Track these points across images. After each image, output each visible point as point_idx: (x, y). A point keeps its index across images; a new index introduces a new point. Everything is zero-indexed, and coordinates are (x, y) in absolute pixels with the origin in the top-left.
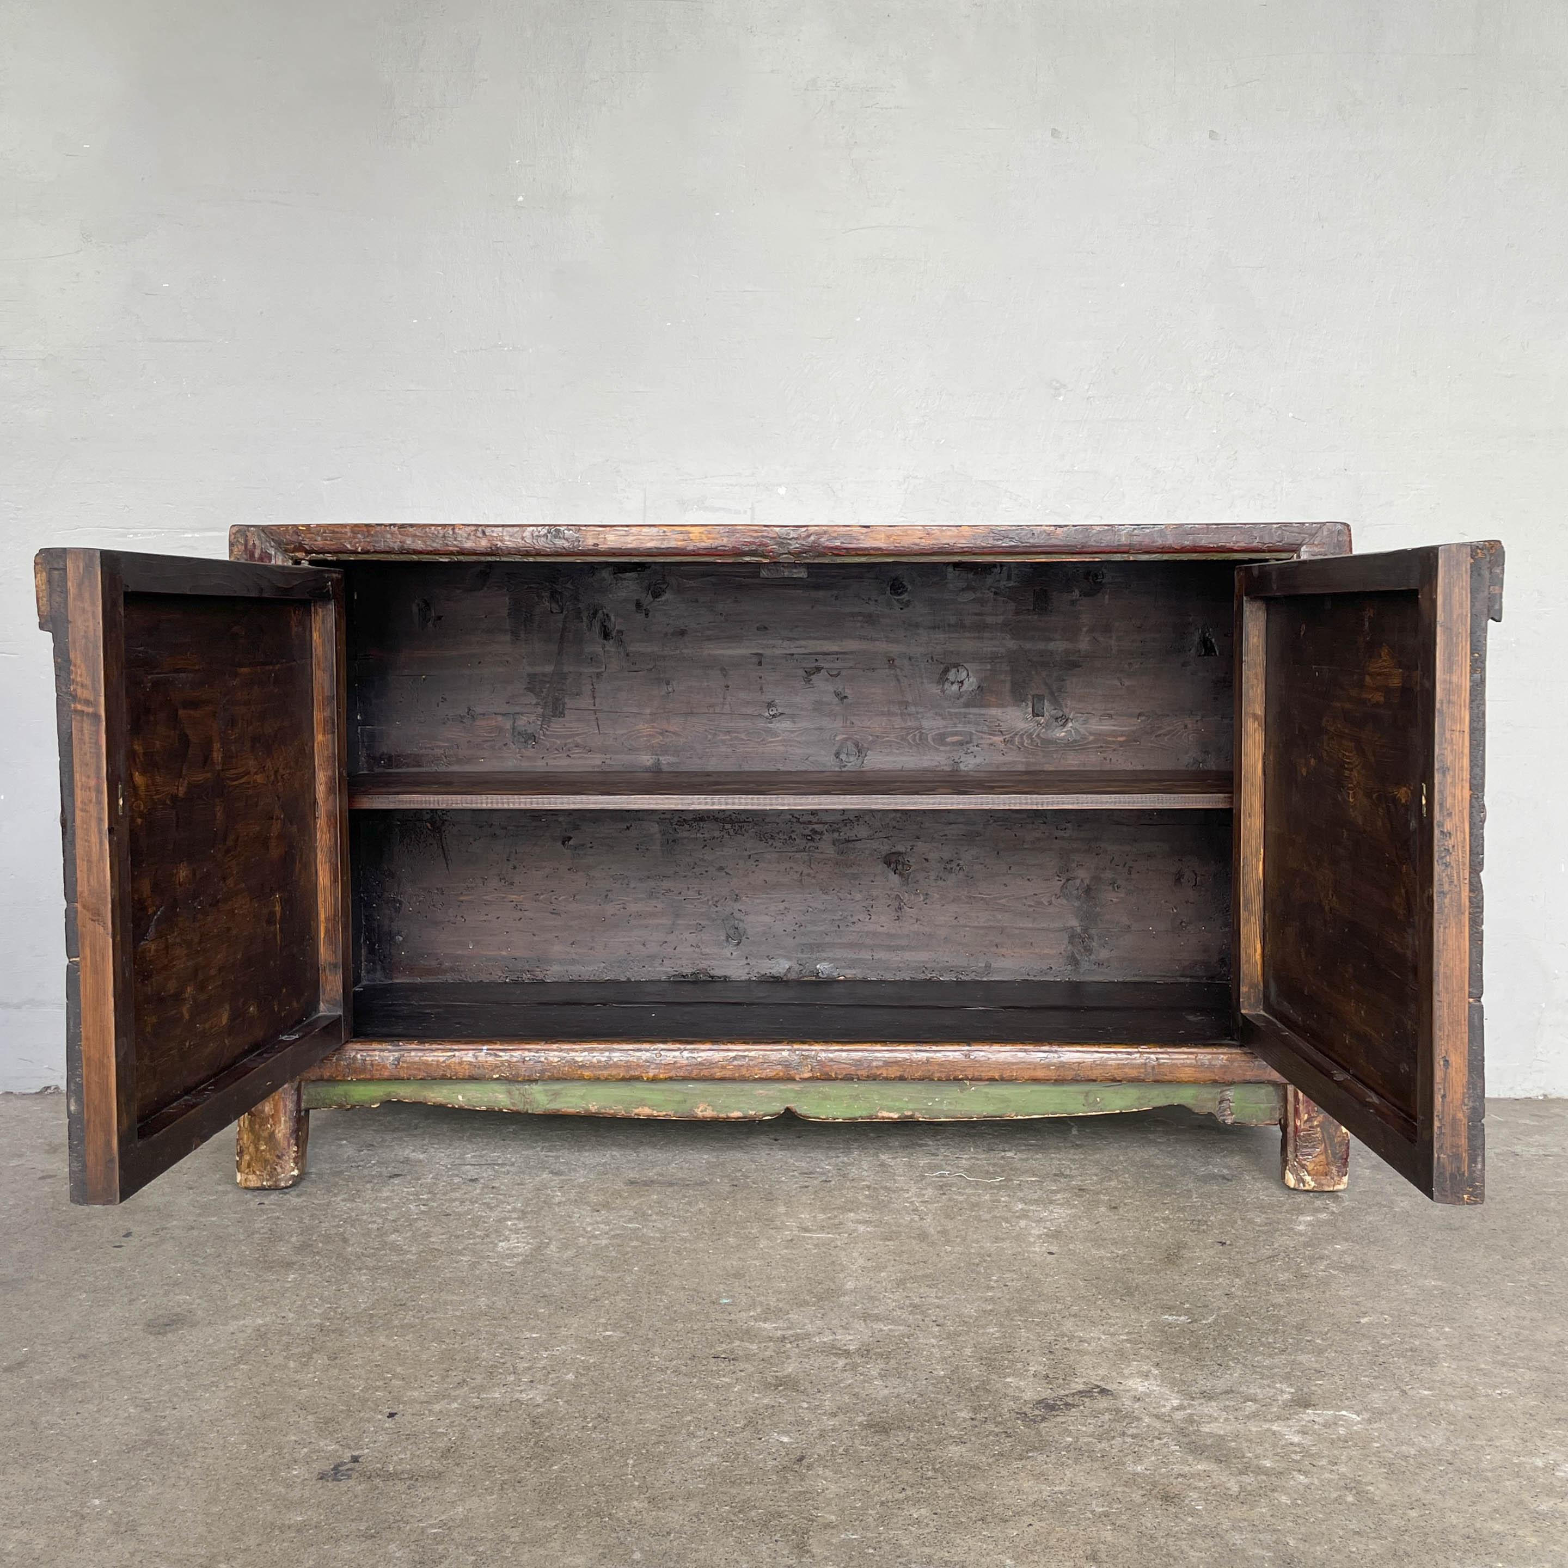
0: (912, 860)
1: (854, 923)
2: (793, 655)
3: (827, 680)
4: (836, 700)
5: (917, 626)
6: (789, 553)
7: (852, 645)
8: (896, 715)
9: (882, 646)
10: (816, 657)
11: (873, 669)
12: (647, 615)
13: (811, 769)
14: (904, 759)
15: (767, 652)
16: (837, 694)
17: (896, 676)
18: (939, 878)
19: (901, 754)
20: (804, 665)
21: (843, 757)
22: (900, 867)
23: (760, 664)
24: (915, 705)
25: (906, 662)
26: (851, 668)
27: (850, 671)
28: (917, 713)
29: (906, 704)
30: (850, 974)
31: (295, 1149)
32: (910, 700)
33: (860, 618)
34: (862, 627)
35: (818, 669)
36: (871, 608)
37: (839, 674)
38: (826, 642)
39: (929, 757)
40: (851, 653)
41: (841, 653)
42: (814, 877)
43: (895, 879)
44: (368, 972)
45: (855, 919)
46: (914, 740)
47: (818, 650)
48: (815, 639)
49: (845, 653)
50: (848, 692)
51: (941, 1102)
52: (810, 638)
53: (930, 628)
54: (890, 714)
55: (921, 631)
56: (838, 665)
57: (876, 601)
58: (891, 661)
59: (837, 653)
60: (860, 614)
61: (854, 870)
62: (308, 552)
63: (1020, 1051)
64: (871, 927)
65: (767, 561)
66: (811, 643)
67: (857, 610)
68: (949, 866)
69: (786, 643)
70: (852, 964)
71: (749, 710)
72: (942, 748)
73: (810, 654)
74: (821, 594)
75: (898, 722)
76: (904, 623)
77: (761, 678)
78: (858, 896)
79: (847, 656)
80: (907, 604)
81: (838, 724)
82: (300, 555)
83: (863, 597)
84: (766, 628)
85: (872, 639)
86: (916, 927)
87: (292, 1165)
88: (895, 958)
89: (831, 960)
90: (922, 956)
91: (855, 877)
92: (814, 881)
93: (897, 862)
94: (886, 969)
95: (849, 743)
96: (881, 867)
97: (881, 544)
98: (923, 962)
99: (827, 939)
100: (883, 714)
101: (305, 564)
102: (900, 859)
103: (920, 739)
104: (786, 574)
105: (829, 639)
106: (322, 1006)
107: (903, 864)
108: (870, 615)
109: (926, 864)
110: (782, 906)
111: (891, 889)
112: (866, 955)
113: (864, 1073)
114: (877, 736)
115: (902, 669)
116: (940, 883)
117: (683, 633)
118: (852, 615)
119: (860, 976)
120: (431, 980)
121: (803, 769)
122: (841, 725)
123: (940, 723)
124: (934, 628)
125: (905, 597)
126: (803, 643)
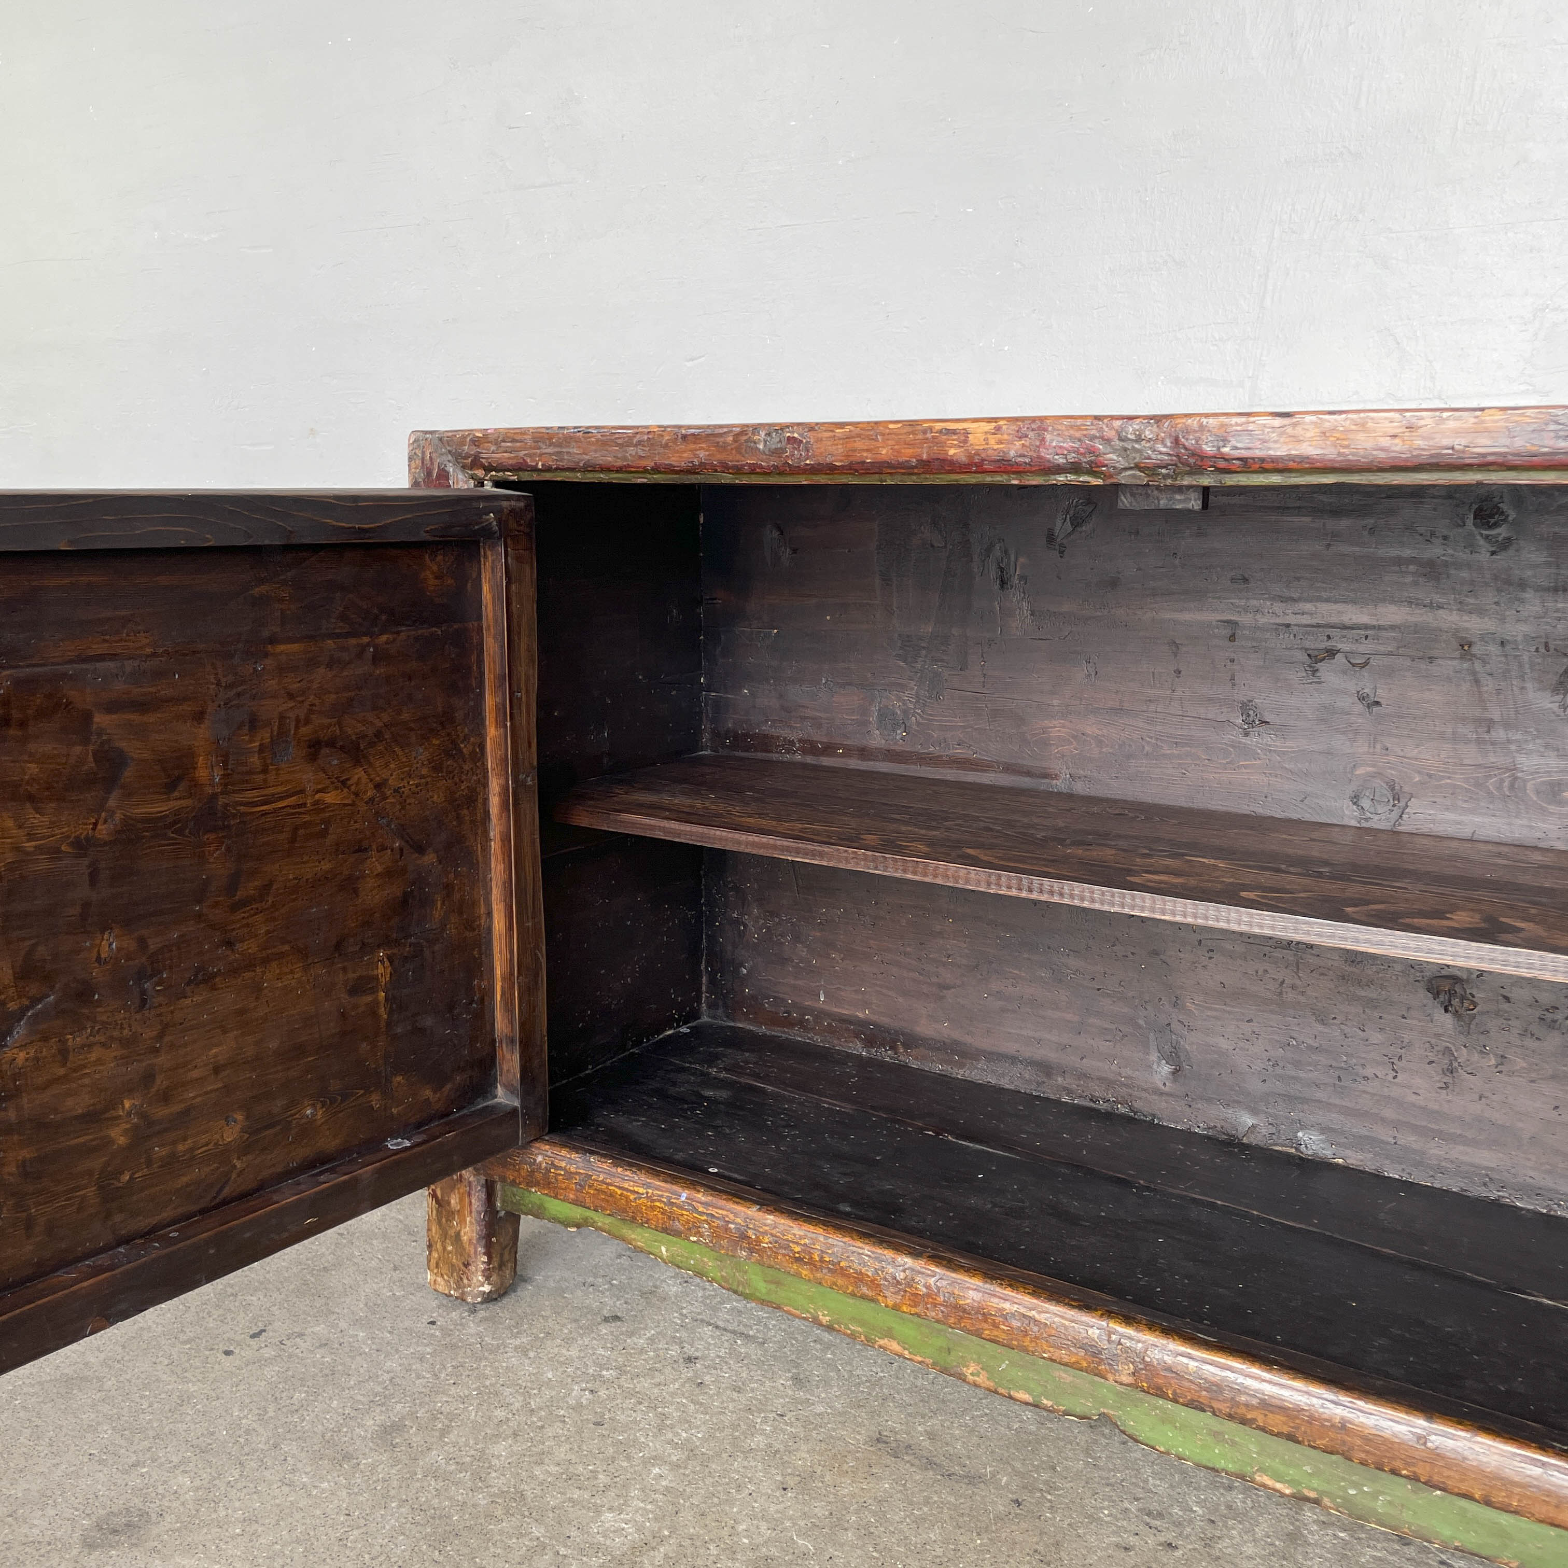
0: (1479, 995)
1: (1366, 1078)
2: (1288, 626)
3: (1344, 672)
4: (1359, 707)
5: (1522, 585)
6: (1137, 467)
7: (1393, 614)
8: (1467, 742)
9: (1449, 619)
10: (1330, 631)
11: (1431, 659)
12: (1061, 552)
13: (1308, 817)
14: (1478, 819)
15: (1245, 619)
16: (1362, 698)
17: (1474, 673)
18: (1525, 1033)
19: (1472, 811)
20: (1307, 644)
21: (1366, 803)
22: (1456, 1002)
23: (1232, 638)
24: (1507, 726)
25: (1494, 649)
26: (1390, 654)
27: (1387, 660)
28: (1509, 741)
29: (1490, 725)
30: (1353, 1158)
31: (485, 1259)
32: (1496, 716)
33: (1412, 568)
34: (1416, 583)
35: (1332, 653)
36: (1435, 551)
37: (1366, 664)
38: (1350, 608)
39: (1525, 822)
40: (1393, 627)
41: (1373, 627)
42: (1303, 993)
43: (1446, 1021)
44: (709, 1007)
45: (1369, 1072)
46: (1499, 788)
47: (1334, 620)
48: (1327, 600)
49: (1380, 628)
50: (1382, 694)
51: (1375, 1496)
52: (1320, 599)
53: (1547, 589)
54: (1455, 738)
55: (1529, 595)
56: (1365, 647)
57: (1445, 538)
58: (1465, 646)
59: (1366, 627)
60: (1412, 560)
61: (1371, 993)
62: (488, 469)
63: (1534, 1462)
64: (1396, 1092)
65: (1099, 482)
66: (1324, 607)
67: (1407, 553)
68: (1549, 1016)
69: (1278, 607)
70: (1360, 1142)
71: (1212, 712)
72: (1552, 808)
73: (1318, 626)
74: (1344, 523)
75: (1471, 754)
76: (1496, 578)
77: (1232, 661)
78: (1376, 1037)
79: (1384, 634)
80: (1505, 545)
81: (1361, 747)
82: (480, 473)
83: (1421, 529)
84: (1245, 580)
85: (1431, 606)
86: (1477, 1108)
87: (480, 1278)
88: (1436, 1150)
89: (1324, 1130)
90: (1485, 1158)
91: (1371, 1004)
92: (1302, 999)
93: (1451, 993)
94: (1418, 1164)
95: (1377, 783)
96: (1423, 997)
97: (1311, 449)
98: (1487, 1168)
99: (1320, 1095)
100: (1442, 737)
101: (488, 487)
102: (1458, 988)
103: (1512, 787)
104: (1163, 503)
105: (1354, 602)
106: (500, 1091)
107: (1463, 998)
108: (1431, 564)
109: (1506, 1006)
110: (1247, 1028)
111: (1437, 1035)
112: (1385, 1134)
113: (1224, 1407)
114: (1430, 776)
115: (1484, 662)
116: (1529, 1042)
117: (1114, 583)
118: (1399, 561)
119: (1370, 1167)
120: (776, 1032)
121: (1295, 816)
122: (1366, 749)
123: (1552, 762)
124: (1556, 590)
125: (1502, 532)
126: (1308, 606)
